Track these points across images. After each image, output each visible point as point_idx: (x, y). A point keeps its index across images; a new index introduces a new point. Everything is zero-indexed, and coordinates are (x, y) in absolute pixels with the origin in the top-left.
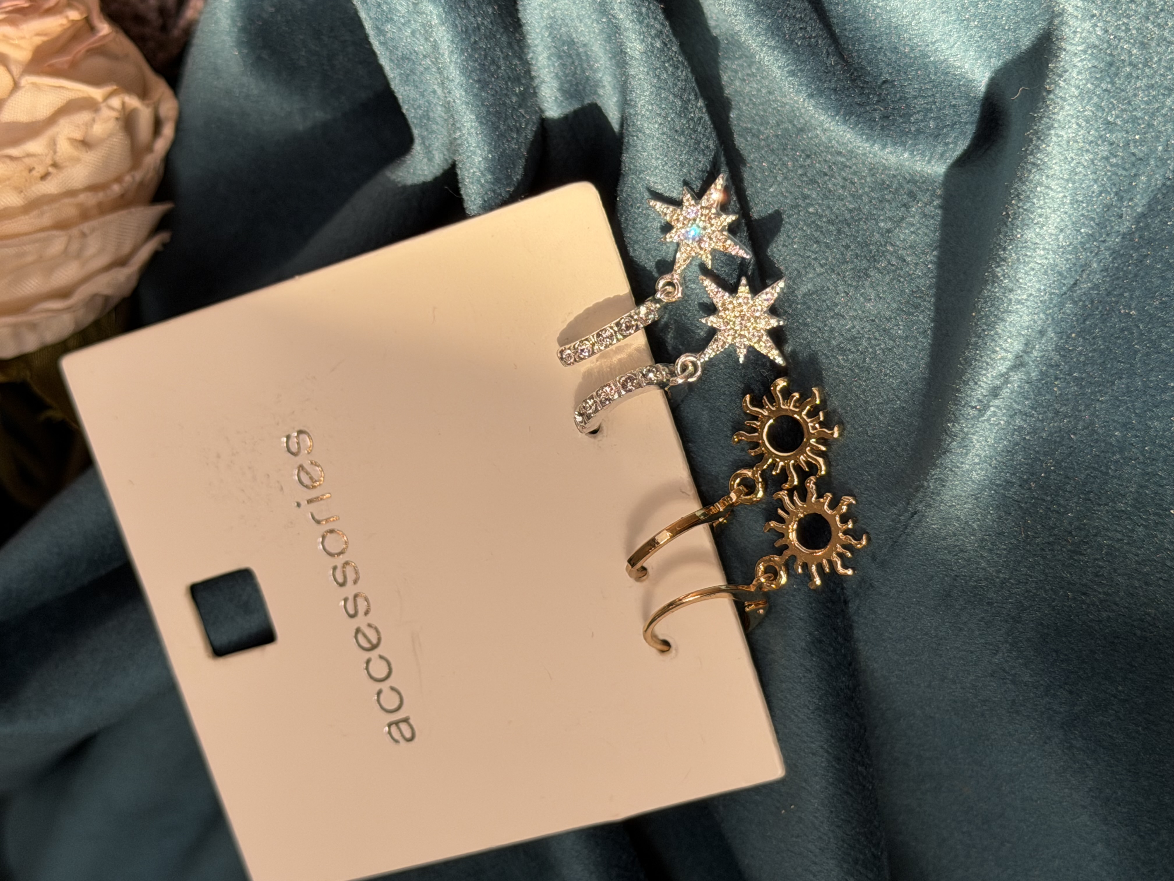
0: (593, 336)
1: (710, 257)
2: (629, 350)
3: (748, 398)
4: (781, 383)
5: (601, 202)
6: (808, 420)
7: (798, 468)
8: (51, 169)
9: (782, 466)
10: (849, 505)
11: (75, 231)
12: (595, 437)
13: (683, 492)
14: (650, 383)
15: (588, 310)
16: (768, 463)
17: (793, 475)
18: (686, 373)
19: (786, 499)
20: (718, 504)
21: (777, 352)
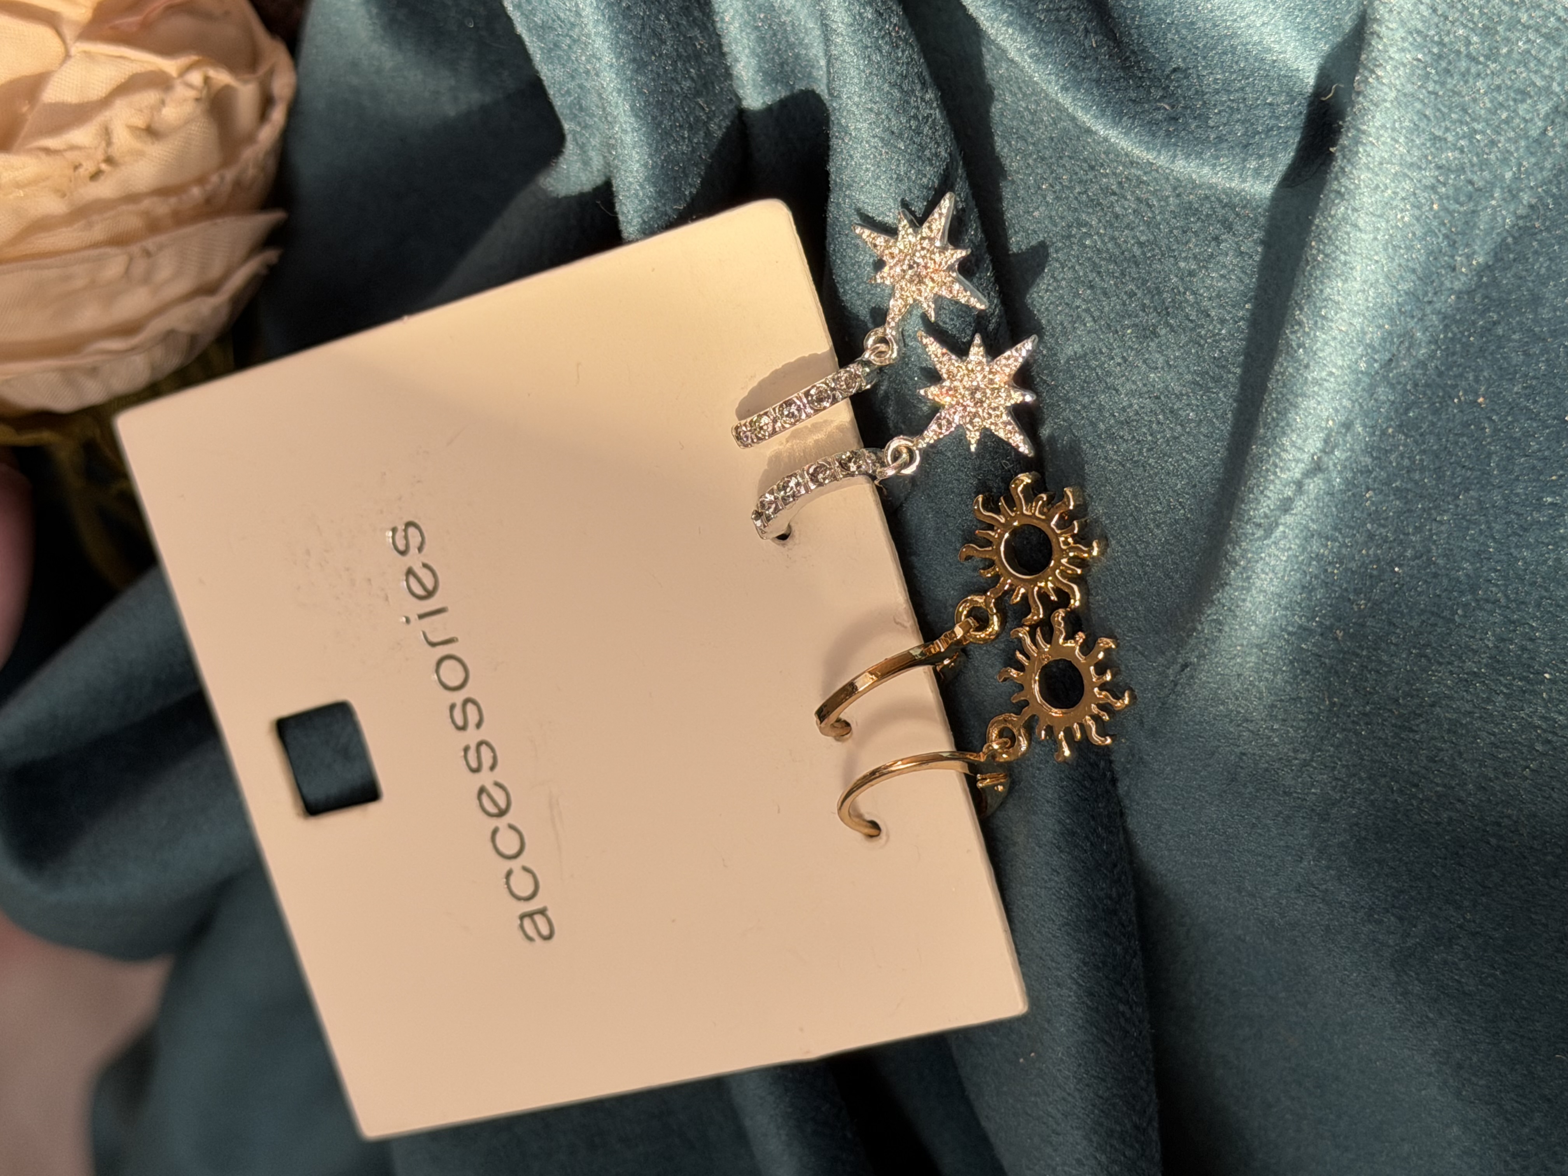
0: (774, 409)
1: (933, 306)
2: (830, 428)
3: (980, 498)
4: (1025, 479)
5: (794, 227)
6: (1058, 532)
7: (1044, 597)
8: (104, 166)
9: (1023, 594)
10: (1108, 651)
11: (135, 249)
12: (783, 545)
13: (897, 623)
14: (852, 474)
15: (776, 371)
16: (1005, 588)
17: (1037, 606)
18: (899, 462)
19: (1027, 638)
20: (938, 641)
21: (1022, 437)
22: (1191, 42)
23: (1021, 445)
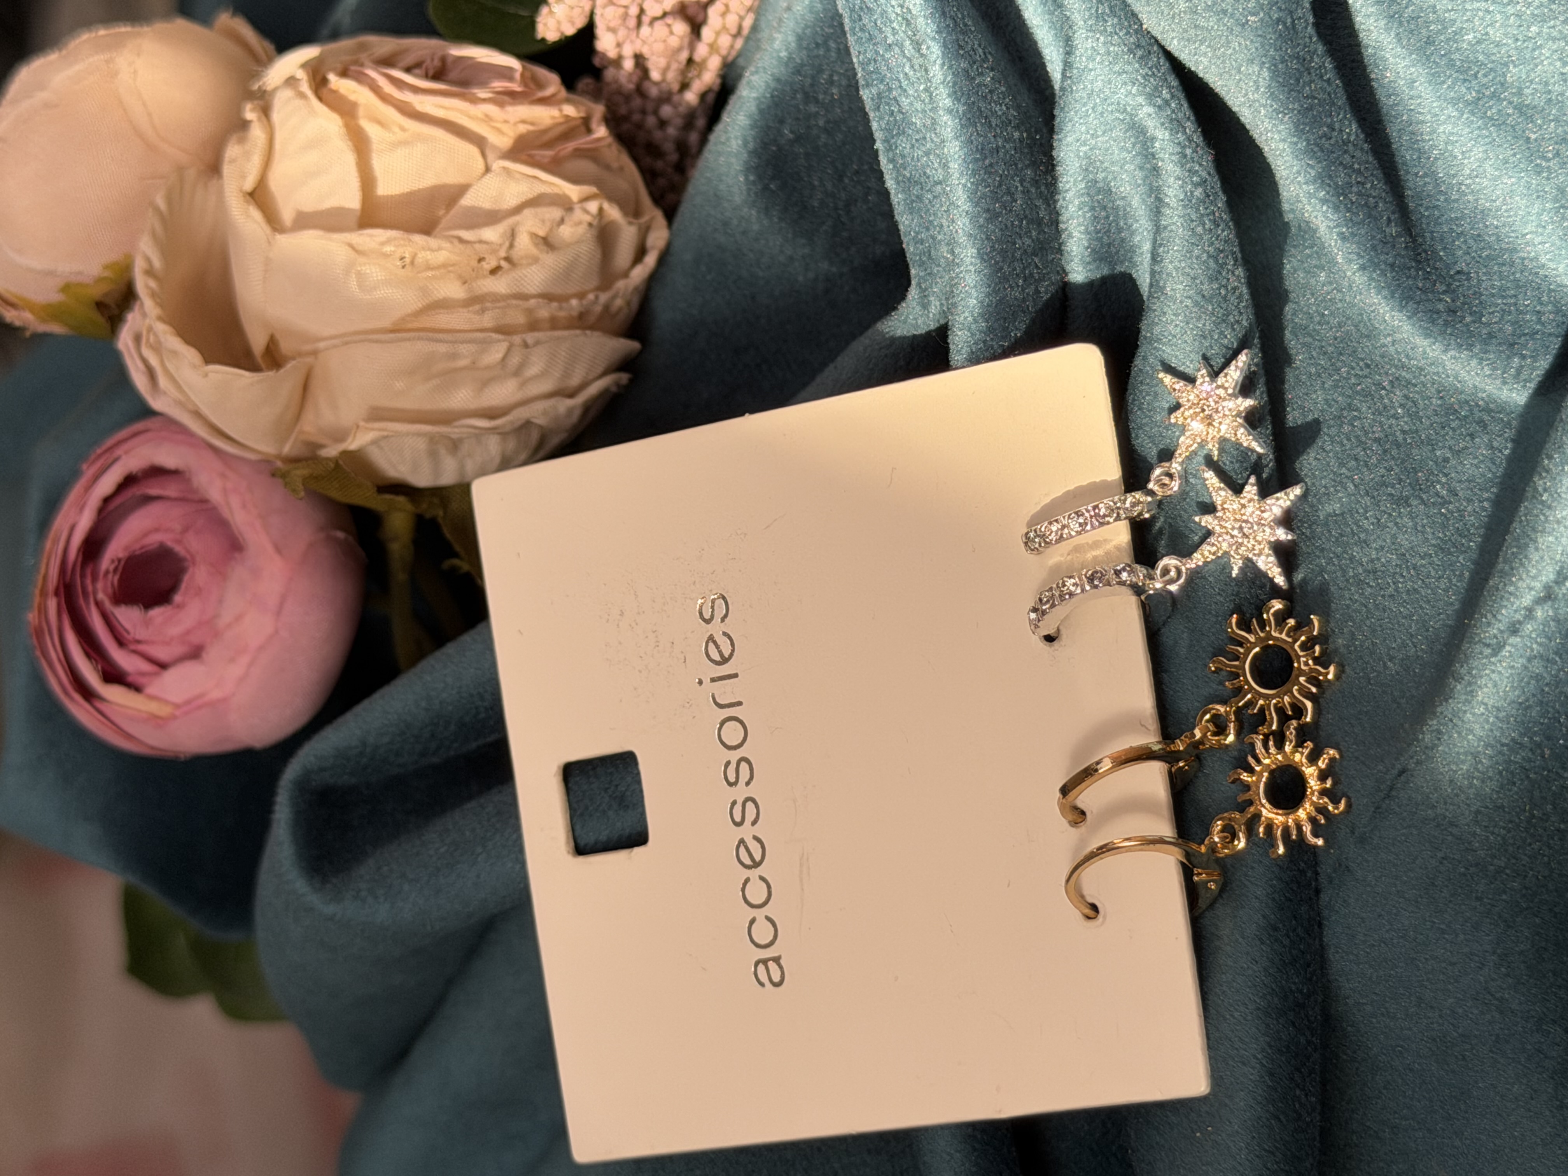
0: (1064, 517)
1: (1217, 446)
2: (1109, 546)
3: (1234, 619)
4: (1277, 605)
5: (1104, 369)
6: (1301, 654)
7: (1280, 710)
8: (503, 264)
9: (1262, 705)
10: (1332, 760)
11: (517, 339)
12: (1050, 646)
13: (1142, 725)
14: (1122, 583)
15: (1068, 492)
16: (1246, 699)
17: (1272, 718)
18: (1167, 578)
19: (1259, 745)
20: (1178, 741)
21: (1279, 570)
22: (1476, 252)
23: (1278, 576)
